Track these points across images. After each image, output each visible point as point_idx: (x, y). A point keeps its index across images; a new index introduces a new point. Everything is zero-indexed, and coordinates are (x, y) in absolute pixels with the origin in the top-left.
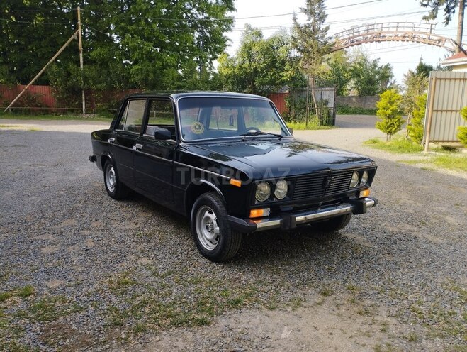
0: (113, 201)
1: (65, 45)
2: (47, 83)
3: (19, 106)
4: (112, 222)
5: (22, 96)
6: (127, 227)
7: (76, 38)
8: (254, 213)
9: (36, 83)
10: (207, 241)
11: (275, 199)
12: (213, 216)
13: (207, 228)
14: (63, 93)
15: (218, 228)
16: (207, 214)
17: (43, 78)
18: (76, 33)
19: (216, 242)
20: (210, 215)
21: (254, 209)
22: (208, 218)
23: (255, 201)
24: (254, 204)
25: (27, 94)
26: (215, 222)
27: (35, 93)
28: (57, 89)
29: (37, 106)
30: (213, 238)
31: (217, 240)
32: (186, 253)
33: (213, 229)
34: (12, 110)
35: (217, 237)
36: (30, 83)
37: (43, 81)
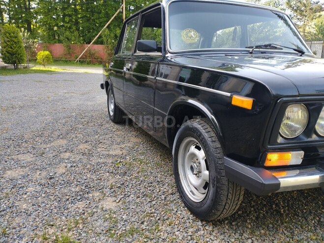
0: (112, 124)
1: (114, 16)
2: (102, 43)
3: (84, 58)
4: (100, 145)
5: (86, 52)
6: (111, 153)
7: (121, 10)
8: (273, 158)
9: (95, 43)
10: (191, 186)
11: (314, 137)
12: (201, 154)
13: (192, 168)
14: (111, 50)
15: (207, 172)
16: (193, 149)
17: (100, 40)
18: (121, 7)
19: (204, 191)
20: (196, 151)
21: (275, 150)
22: (193, 155)
23: (277, 138)
24: (276, 143)
25: (89, 50)
26: (203, 163)
27: (94, 50)
28: (108, 47)
29: (95, 59)
30: (200, 185)
31: (205, 188)
32: (163, 197)
33: (200, 172)
34: (80, 61)
35: (206, 186)
36: (91, 43)
37: (100, 42)
